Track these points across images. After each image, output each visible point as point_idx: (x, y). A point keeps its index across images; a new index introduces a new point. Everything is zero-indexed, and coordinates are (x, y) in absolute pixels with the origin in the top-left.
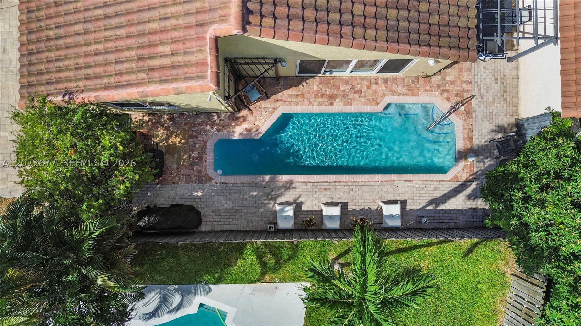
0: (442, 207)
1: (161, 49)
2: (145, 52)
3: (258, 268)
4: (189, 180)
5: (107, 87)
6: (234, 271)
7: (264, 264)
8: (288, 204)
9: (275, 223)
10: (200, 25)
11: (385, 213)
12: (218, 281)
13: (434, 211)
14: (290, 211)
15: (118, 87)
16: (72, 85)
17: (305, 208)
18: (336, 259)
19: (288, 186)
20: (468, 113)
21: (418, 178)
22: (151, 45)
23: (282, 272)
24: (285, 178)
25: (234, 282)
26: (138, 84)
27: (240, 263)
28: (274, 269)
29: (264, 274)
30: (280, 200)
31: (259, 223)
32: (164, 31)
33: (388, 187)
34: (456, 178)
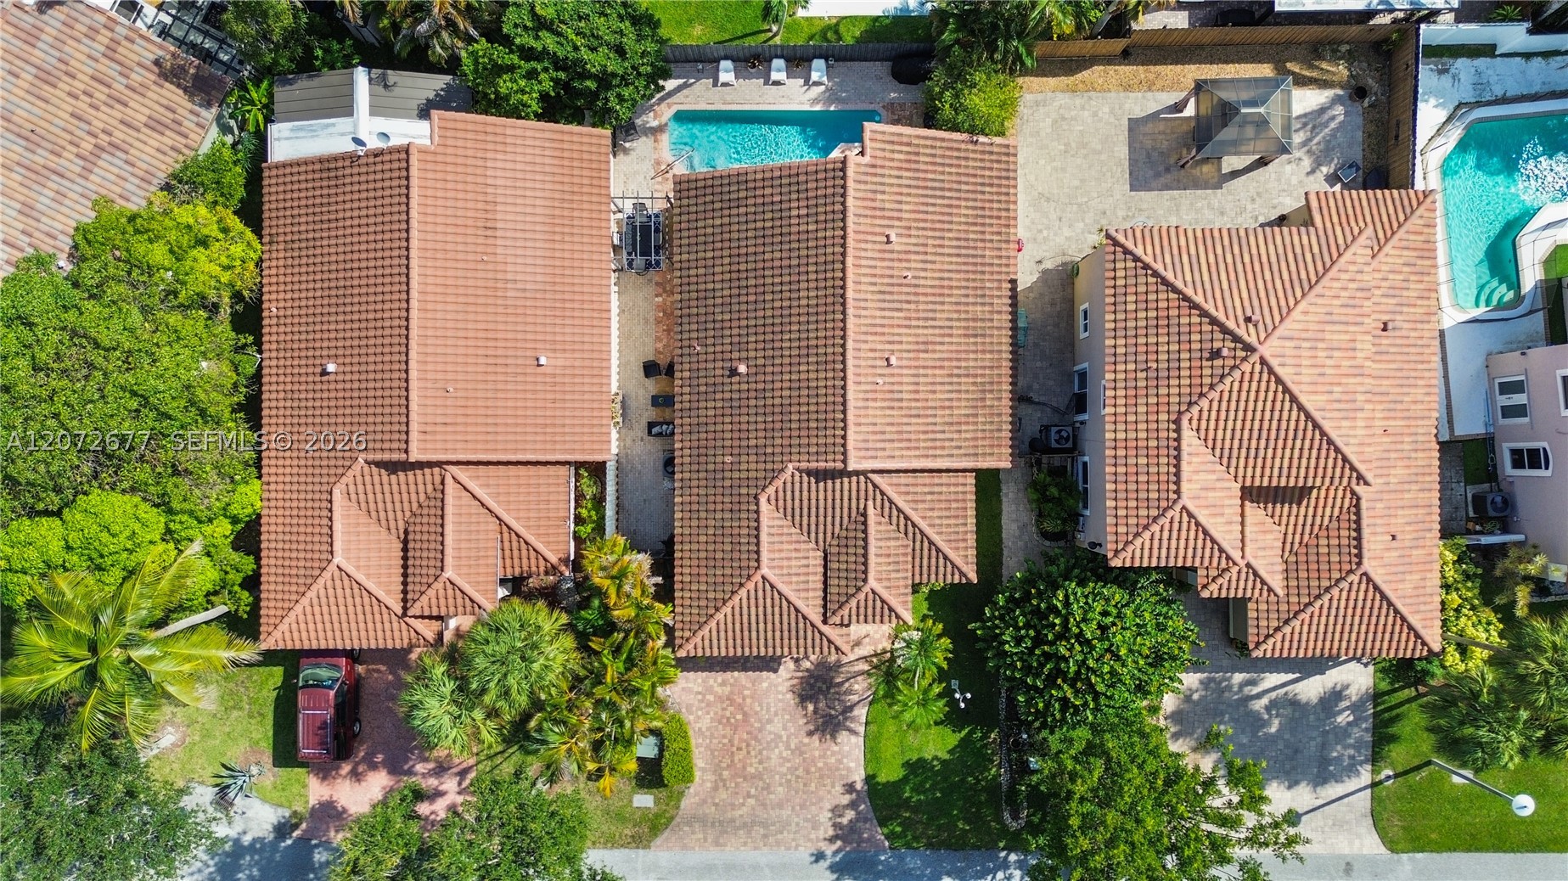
0: (681, 81)
1: (902, 157)
2: (913, 158)
3: (842, 29)
4: (902, 106)
5: (943, 140)
6: (863, 27)
7: (837, 32)
8: (817, 84)
9: (828, 67)
10: (874, 166)
11: (732, 74)
12: (876, 19)
13: (688, 78)
14: (815, 76)
15: (935, 139)
16: (971, 147)
17: (802, 81)
18: (775, 35)
19: (815, 101)
20: (658, 163)
21: (702, 106)
22: (909, 161)
23: (822, 24)
24: (818, 108)
25: (864, 18)
26: (918, 137)
27: (858, 34)
28: (829, 27)
29: (837, 24)
30: (822, 88)
31: (842, 67)
32: (900, 169)
33: (728, 99)
34: (669, 106)
